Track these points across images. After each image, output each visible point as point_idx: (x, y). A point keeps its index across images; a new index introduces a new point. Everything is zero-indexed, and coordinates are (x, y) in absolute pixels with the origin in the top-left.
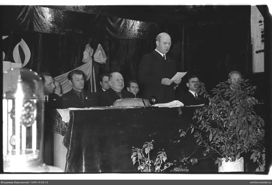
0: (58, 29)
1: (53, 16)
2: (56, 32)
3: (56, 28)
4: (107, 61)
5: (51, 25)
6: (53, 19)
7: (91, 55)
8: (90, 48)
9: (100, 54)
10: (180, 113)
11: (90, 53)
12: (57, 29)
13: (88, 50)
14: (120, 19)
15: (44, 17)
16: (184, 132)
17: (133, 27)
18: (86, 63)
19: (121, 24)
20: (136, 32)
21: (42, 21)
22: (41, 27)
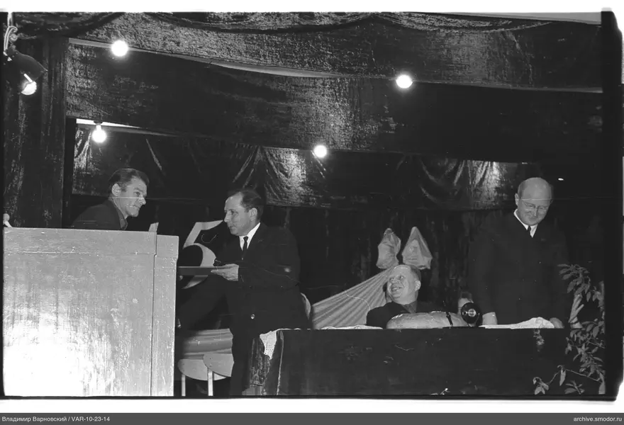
0: (316, 197)
1: (305, 173)
2: (311, 203)
3: (311, 196)
4: (432, 263)
5: (301, 189)
6: (305, 177)
7: (397, 253)
8: (392, 236)
9: (415, 248)
10: (540, 343)
11: (392, 248)
12: (313, 197)
13: (389, 242)
14: (452, 167)
15: (286, 175)
16: (545, 385)
17: (485, 182)
18: (385, 269)
19: (454, 178)
20: (493, 194)
21: (281, 183)
22: (280, 196)
